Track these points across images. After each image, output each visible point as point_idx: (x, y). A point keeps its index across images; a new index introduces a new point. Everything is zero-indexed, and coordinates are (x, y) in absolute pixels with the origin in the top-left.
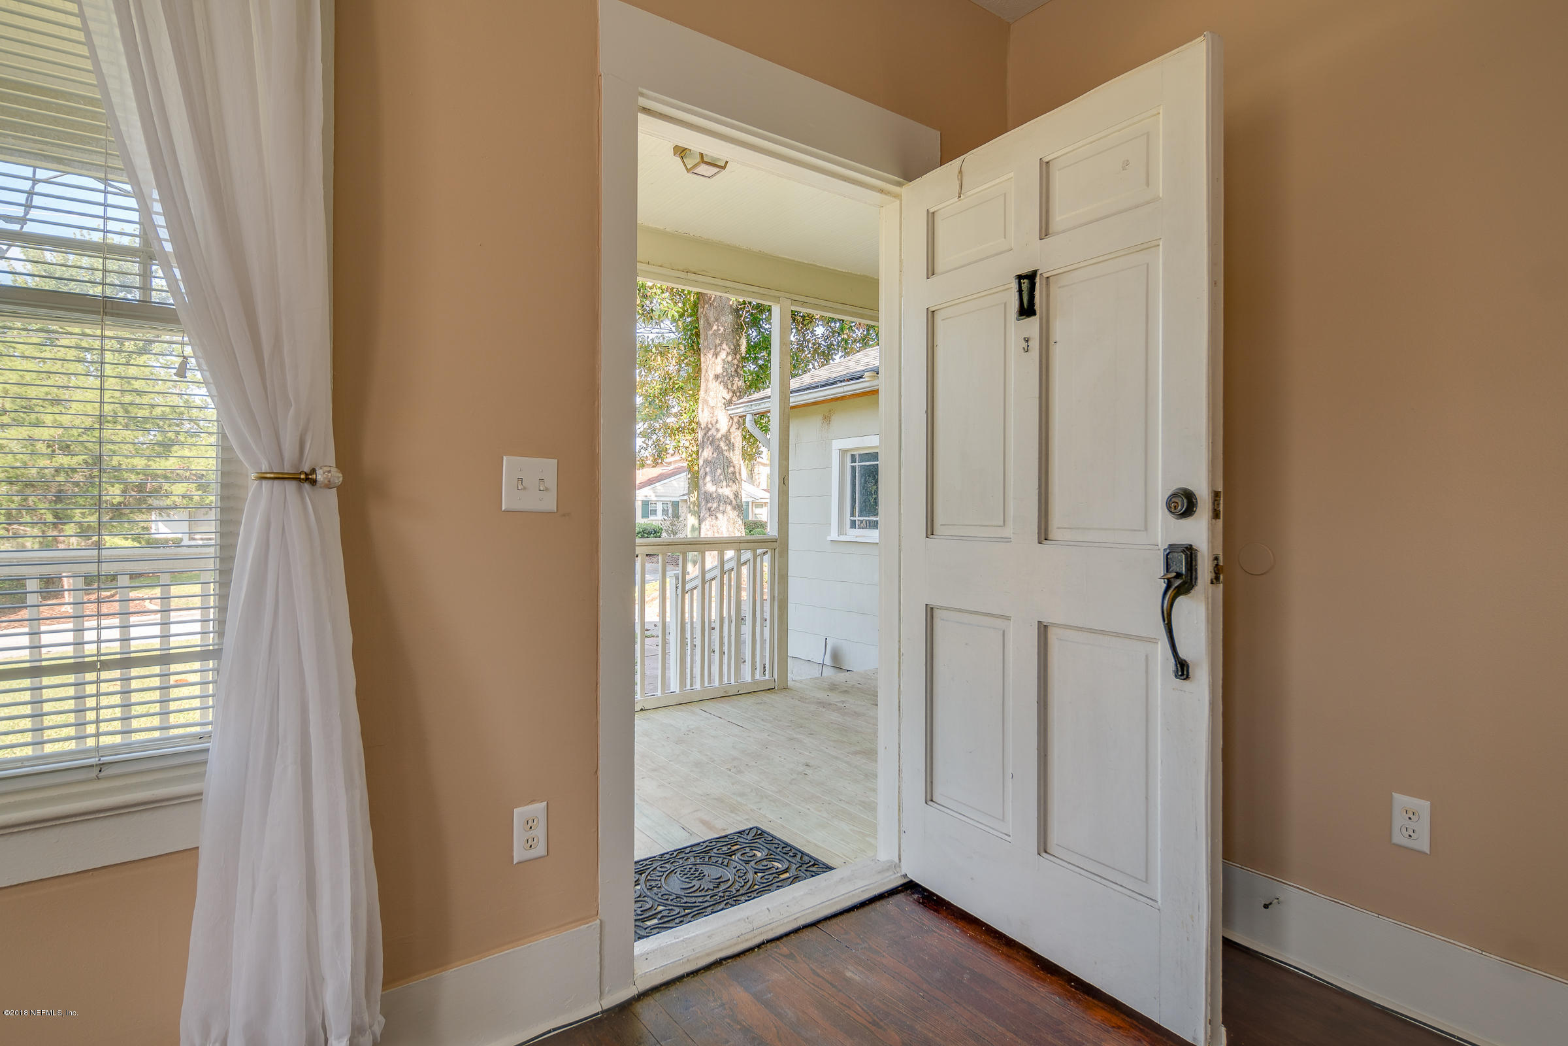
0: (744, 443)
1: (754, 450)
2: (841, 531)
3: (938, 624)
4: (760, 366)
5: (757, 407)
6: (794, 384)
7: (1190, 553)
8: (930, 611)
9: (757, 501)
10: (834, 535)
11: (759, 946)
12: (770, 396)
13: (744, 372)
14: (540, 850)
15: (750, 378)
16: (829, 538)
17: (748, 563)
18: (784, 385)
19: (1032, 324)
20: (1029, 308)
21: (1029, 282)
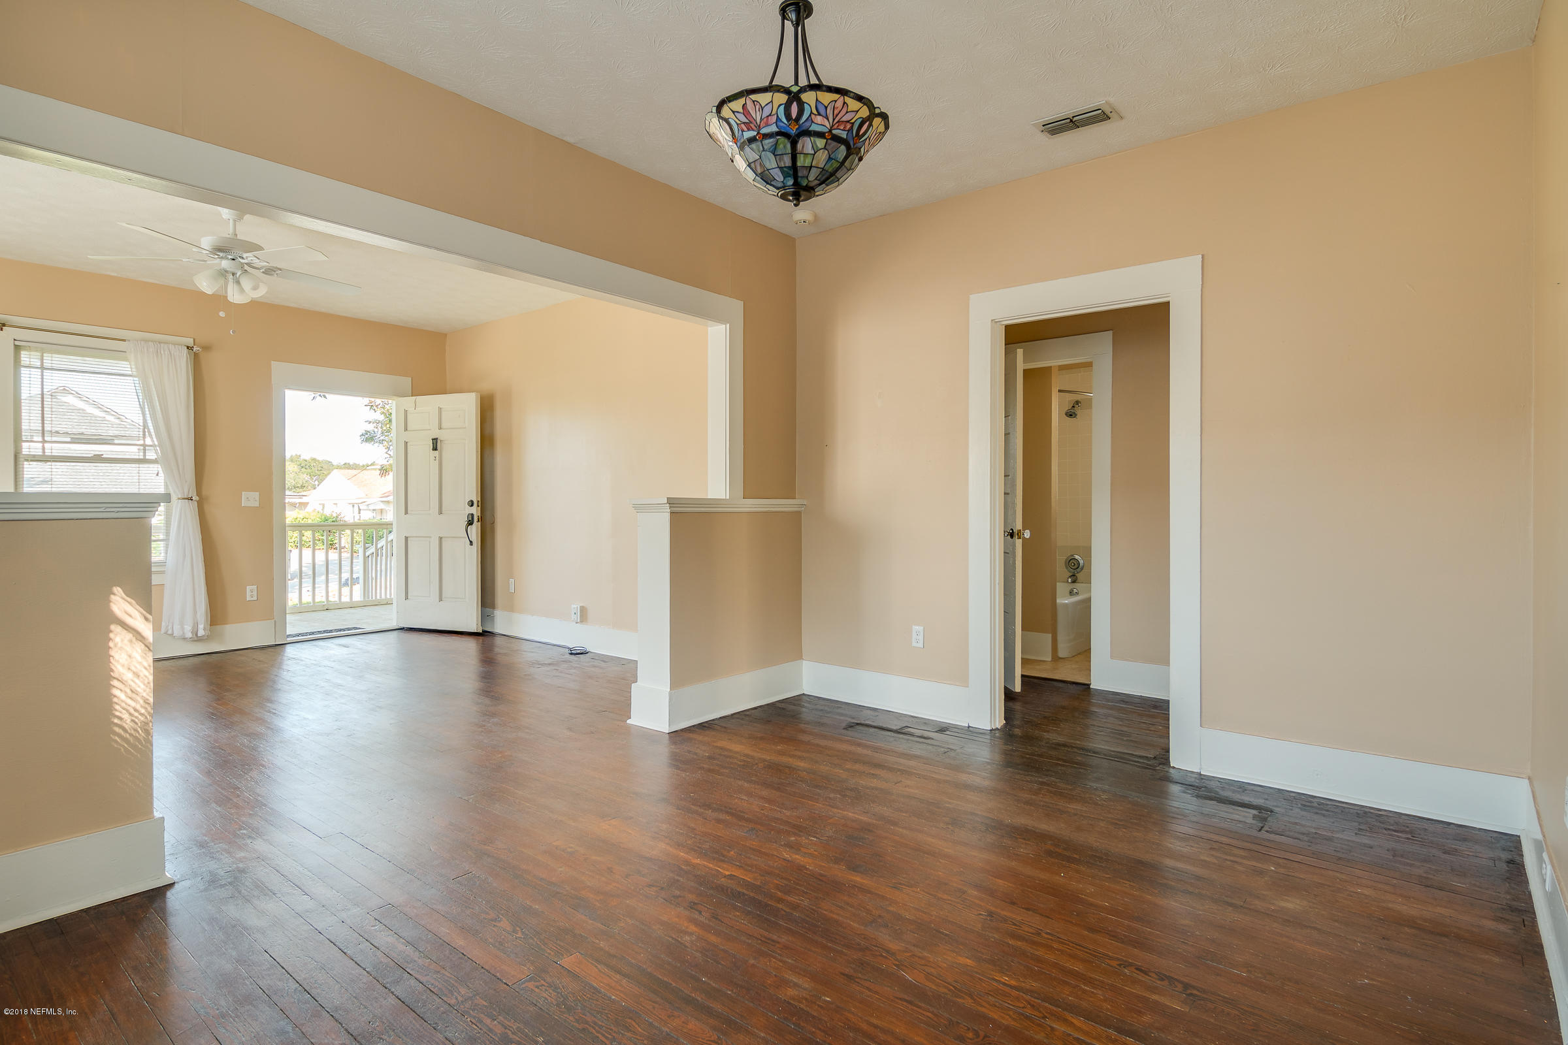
3: (409, 542)
7: (472, 515)
8: (407, 538)
19: (436, 453)
20: (435, 449)
21: (435, 441)
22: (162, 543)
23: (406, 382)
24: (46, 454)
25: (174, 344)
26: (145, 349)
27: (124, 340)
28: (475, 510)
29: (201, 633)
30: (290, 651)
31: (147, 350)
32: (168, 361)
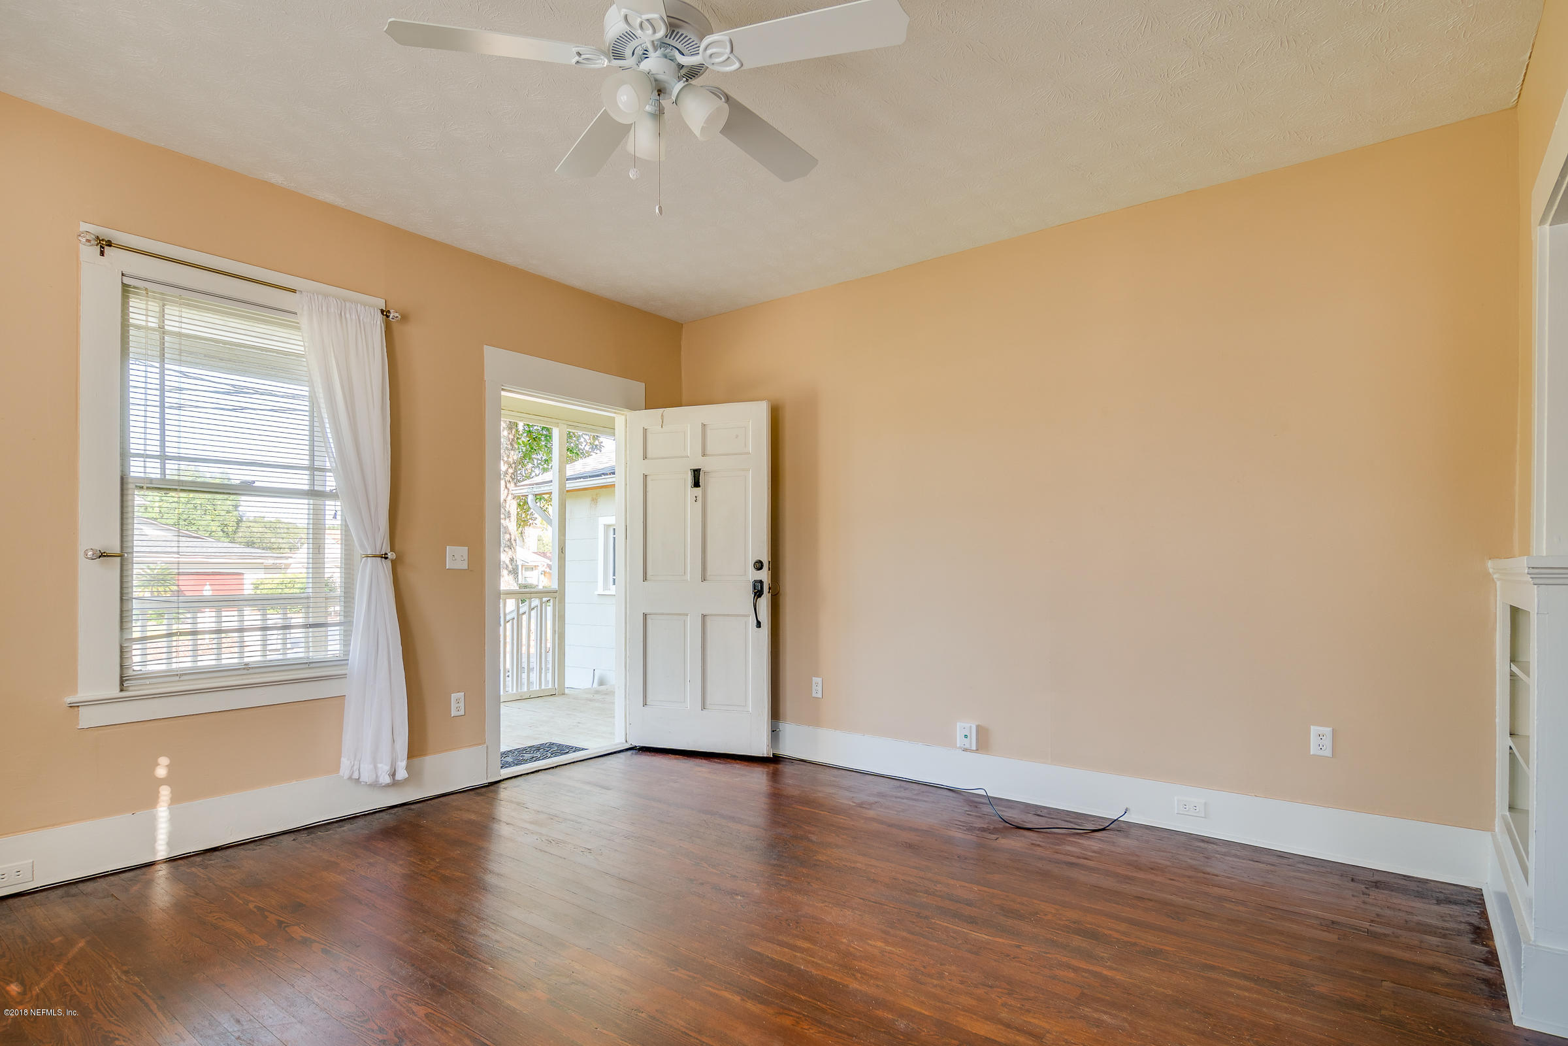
0: (519, 510)
1: (528, 517)
2: (606, 587)
3: (649, 621)
4: (534, 438)
5: (538, 490)
6: (571, 470)
7: (761, 582)
8: (645, 615)
9: (527, 564)
10: (600, 591)
11: (556, 767)
12: (551, 481)
13: (519, 444)
14: (462, 713)
15: (524, 449)
16: (597, 593)
17: (535, 609)
18: (562, 470)
19: (698, 491)
20: (697, 484)
21: (696, 473)
22: (338, 628)
23: (639, 388)
24: (168, 477)
25: (365, 305)
26: (324, 309)
27: (294, 291)
28: (764, 575)
29: (402, 774)
30: (506, 793)
31: (328, 311)
32: (356, 331)
